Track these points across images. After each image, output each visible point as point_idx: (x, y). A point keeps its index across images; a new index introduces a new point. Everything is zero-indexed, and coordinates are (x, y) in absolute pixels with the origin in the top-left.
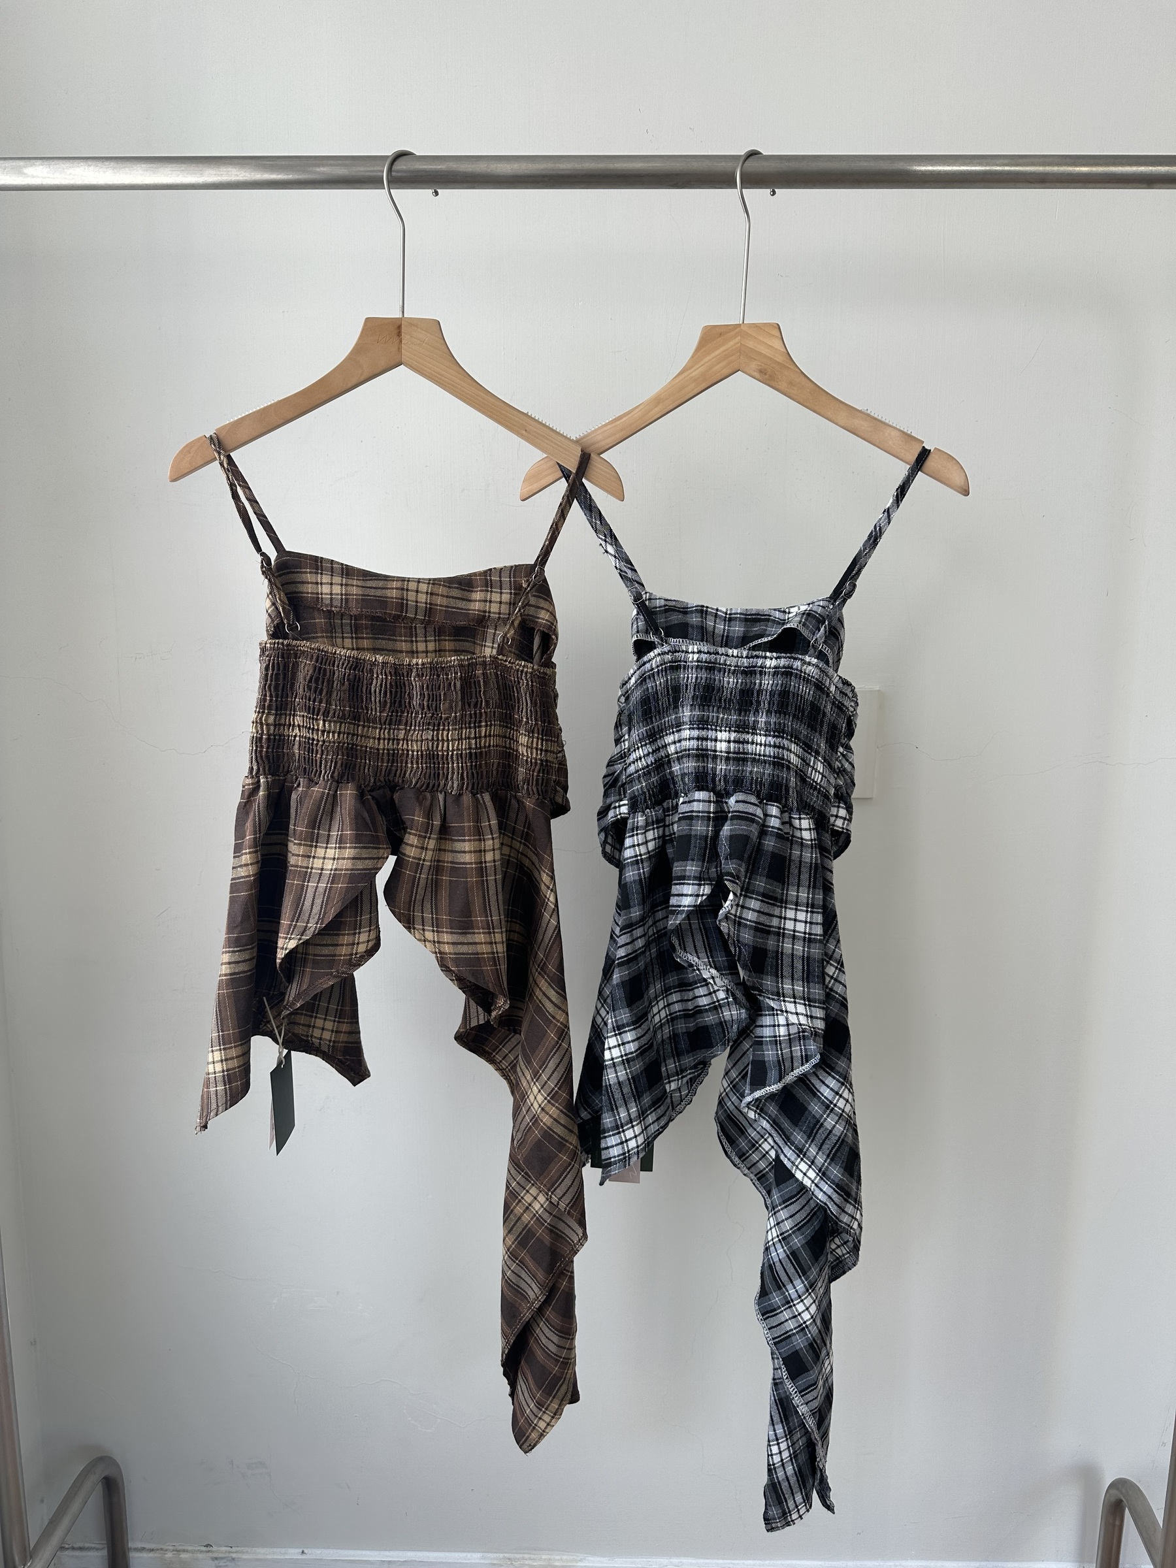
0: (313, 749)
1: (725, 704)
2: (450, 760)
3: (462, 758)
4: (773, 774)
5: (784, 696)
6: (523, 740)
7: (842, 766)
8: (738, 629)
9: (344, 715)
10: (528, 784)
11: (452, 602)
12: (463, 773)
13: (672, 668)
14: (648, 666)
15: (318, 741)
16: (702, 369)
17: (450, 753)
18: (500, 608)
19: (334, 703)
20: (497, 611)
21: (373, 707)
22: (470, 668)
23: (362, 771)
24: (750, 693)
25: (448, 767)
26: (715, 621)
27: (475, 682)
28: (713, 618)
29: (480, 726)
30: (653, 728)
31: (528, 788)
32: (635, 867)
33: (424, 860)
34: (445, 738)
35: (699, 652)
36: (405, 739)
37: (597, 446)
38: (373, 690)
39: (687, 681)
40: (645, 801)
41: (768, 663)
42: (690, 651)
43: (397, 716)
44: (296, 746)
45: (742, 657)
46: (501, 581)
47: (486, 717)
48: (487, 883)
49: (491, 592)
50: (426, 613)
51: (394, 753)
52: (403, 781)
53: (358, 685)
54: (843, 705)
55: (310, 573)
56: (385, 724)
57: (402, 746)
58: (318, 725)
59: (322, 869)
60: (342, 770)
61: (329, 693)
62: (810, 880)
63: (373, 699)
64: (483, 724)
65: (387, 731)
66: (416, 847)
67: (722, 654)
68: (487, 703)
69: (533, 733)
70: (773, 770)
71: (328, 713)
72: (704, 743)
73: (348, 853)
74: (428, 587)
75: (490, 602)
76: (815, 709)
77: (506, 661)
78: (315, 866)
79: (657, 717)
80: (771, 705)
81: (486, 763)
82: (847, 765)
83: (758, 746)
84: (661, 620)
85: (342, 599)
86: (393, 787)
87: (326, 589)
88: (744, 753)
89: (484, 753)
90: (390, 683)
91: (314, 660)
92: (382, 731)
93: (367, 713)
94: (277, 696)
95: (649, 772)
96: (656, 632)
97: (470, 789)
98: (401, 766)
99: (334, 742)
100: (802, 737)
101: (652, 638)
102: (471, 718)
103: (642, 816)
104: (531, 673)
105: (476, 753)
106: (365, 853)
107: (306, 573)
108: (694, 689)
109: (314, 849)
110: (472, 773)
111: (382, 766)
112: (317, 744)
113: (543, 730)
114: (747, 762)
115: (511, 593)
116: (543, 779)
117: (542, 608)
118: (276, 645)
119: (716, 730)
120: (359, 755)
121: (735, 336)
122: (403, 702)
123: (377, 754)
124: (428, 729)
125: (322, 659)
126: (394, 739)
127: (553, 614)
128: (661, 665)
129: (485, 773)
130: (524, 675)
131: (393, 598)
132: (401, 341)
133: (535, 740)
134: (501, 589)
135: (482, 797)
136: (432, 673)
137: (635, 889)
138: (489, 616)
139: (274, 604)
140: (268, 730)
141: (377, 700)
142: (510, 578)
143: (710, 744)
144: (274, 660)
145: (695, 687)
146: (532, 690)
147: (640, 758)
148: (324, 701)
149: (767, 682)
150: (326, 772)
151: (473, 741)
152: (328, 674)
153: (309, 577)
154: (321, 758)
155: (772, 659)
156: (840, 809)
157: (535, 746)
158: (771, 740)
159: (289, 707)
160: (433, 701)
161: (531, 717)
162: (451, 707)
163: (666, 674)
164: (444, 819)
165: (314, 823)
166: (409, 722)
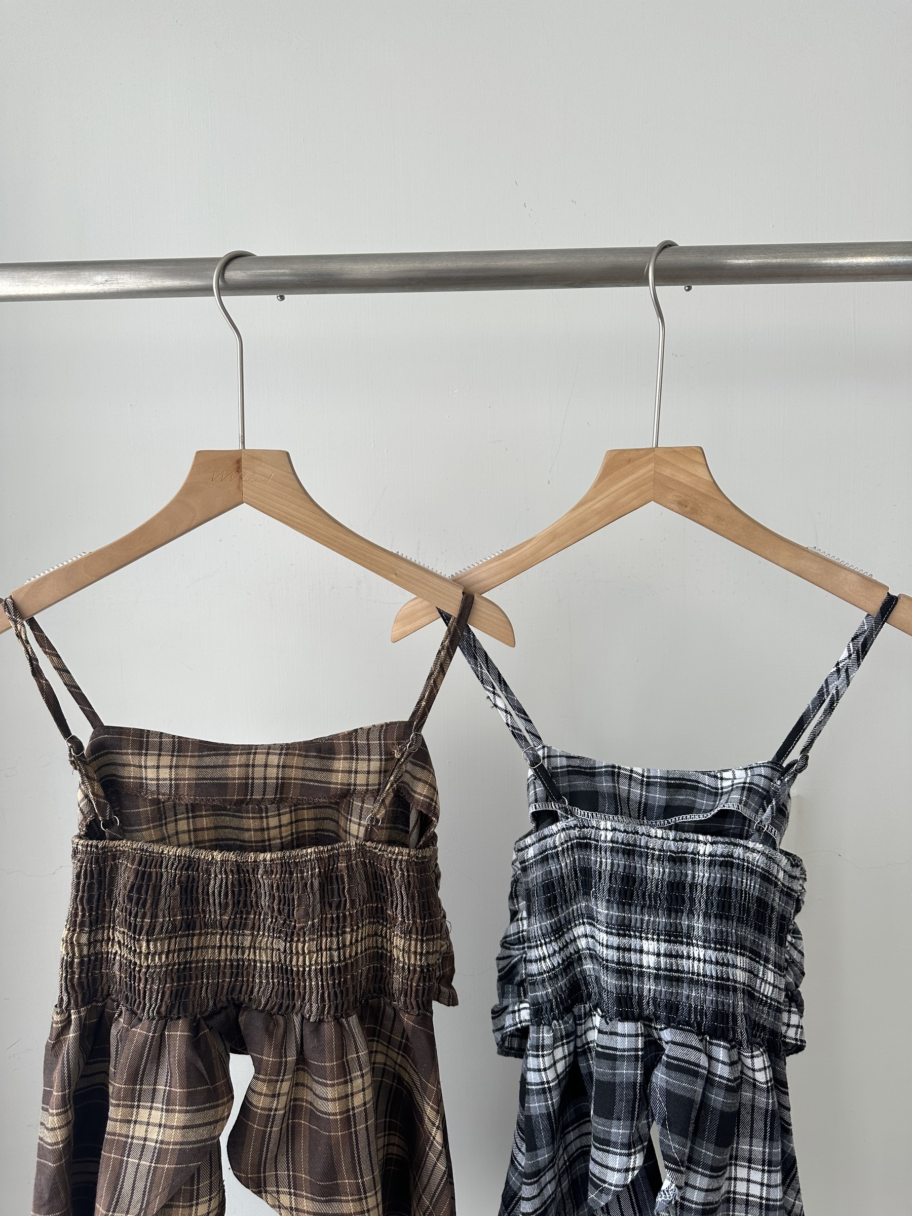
0: (135, 976)
1: (651, 901)
2: (306, 977)
3: (322, 974)
4: (717, 1001)
5: (725, 894)
6: (398, 942)
7: (791, 956)
8: (658, 797)
9: (174, 926)
10: (406, 996)
11: (310, 775)
12: (323, 994)
13: (579, 845)
14: (549, 841)
15: (141, 966)
16: (607, 500)
17: (307, 969)
18: (368, 778)
19: (161, 914)
20: (364, 782)
21: (212, 910)
22: (331, 860)
23: (197, 997)
24: (680, 887)
25: (305, 986)
26: (630, 785)
27: (337, 876)
28: (627, 781)
29: (344, 932)
30: (560, 920)
31: (405, 1002)
32: (542, 1097)
33: (276, 1110)
34: (300, 951)
35: (614, 830)
36: (253, 947)
37: (481, 584)
38: (210, 891)
39: (601, 867)
40: (552, 1010)
41: (701, 848)
42: (602, 828)
43: (241, 918)
44: (117, 966)
45: (668, 839)
46: (368, 744)
47: (351, 921)
48: (356, 1136)
49: (357, 759)
50: (276, 790)
51: (238, 964)
52: (250, 999)
53: (193, 886)
54: (792, 890)
55: (132, 754)
56: (227, 928)
57: (249, 955)
58: (140, 948)
59: (145, 1139)
60: (171, 1002)
61: (155, 904)
62: (766, 1130)
63: (211, 901)
64: (348, 930)
65: (229, 937)
66: (266, 1095)
67: (643, 834)
68: (353, 902)
69: (410, 932)
70: (717, 997)
71: (154, 929)
72: (626, 954)
73: (178, 1119)
74: (279, 759)
75: (356, 772)
76: (762, 903)
77: (376, 848)
78: (136, 1134)
79: (564, 907)
80: (709, 907)
81: (352, 976)
82: (796, 955)
83: (696, 962)
84: (563, 784)
85: (171, 785)
86: (238, 1007)
87: (151, 774)
88: (678, 971)
89: (350, 966)
90: (232, 883)
91: (136, 863)
92: (224, 937)
93: (205, 917)
94: (91, 910)
95: (556, 976)
96: (559, 799)
97: (332, 1012)
98: (248, 980)
99: (161, 966)
100: (748, 944)
101: (553, 806)
102: (333, 922)
103: (548, 1032)
104: (407, 861)
105: (339, 967)
106: (199, 1119)
107: (127, 754)
108: (610, 880)
109: (135, 1110)
110: (335, 992)
111: (223, 981)
112: (139, 971)
113: (423, 929)
114: (683, 982)
115: (381, 760)
116: (424, 989)
117: (420, 780)
118: (89, 849)
119: (641, 938)
120: (194, 976)
121: (648, 462)
122: (249, 902)
123: (217, 968)
124: (279, 937)
125: (147, 861)
126: (238, 947)
127: (433, 788)
128: (566, 842)
129: (351, 990)
130: (398, 864)
131: (234, 779)
132: (241, 478)
133: (413, 943)
134: (369, 755)
135: (348, 1022)
136: (284, 869)
137: (542, 1125)
138: (355, 789)
139: (86, 796)
140: (81, 951)
141: (217, 901)
142: (380, 740)
143: (634, 957)
144: (86, 866)
145: (611, 877)
146: (409, 882)
147: (544, 958)
148: (148, 915)
149: (702, 875)
150: (151, 1005)
151: (336, 954)
152: (154, 878)
153: (131, 759)
154: (145, 987)
155: (706, 844)
156: (792, 1015)
157: (413, 949)
158: (712, 954)
159: (107, 918)
160: (284, 905)
161: (408, 914)
162: (308, 914)
163: (573, 852)
164: (301, 1052)
165: (135, 1077)
166: (257, 925)
